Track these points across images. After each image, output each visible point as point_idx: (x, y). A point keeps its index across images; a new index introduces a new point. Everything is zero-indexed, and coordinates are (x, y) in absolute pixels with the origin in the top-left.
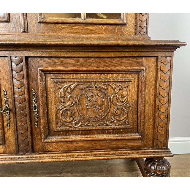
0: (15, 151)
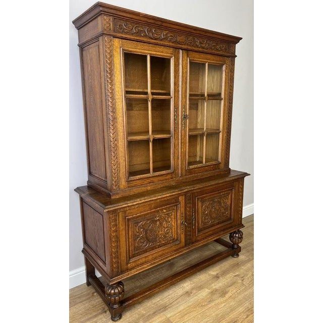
0: (184, 245)
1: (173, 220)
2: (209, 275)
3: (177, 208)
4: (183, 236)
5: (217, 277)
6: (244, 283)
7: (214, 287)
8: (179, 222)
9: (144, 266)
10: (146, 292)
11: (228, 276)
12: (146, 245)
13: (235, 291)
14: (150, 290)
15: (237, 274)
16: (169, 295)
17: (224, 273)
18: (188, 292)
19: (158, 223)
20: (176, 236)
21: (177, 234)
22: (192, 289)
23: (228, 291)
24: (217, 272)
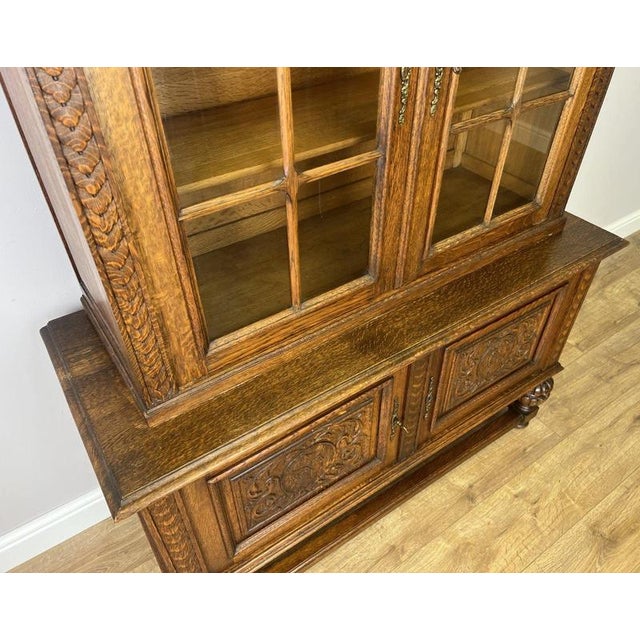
2: (451, 488)
3: (381, 393)
4: (392, 445)
5: (469, 497)
6: (539, 524)
7: (462, 534)
8: (384, 422)
11: (497, 495)
13: (513, 551)
15: (521, 488)
16: (346, 557)
17: (489, 483)
18: (393, 547)
19: (320, 448)
20: (373, 451)
21: (377, 447)
22: (406, 538)
23: (497, 551)
24: (471, 479)
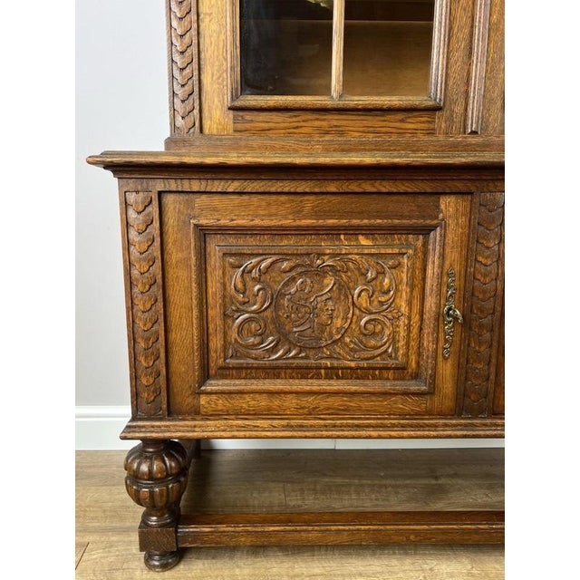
0: (451, 410)
1: (404, 288)
3: (425, 244)
4: (447, 370)
8: (430, 303)
9: (259, 423)
10: (273, 522)
12: (274, 350)
14: (288, 522)
19: (329, 281)
20: (413, 358)
21: (419, 354)
